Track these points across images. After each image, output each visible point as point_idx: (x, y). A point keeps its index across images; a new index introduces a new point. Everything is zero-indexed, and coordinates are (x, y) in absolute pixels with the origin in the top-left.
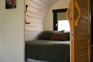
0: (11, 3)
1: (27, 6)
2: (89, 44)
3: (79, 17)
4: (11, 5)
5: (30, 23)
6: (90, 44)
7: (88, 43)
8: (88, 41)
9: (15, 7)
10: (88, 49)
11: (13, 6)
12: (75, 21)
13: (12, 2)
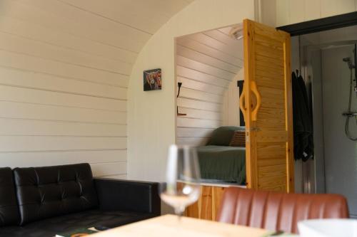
0: (153, 81)
1: (180, 84)
2: (287, 150)
3: (257, 107)
4: (153, 85)
5: (185, 115)
6: (289, 150)
7: (285, 148)
8: (285, 144)
9: (160, 87)
10: (285, 158)
11: (157, 85)
12: (253, 113)
13: (155, 79)
